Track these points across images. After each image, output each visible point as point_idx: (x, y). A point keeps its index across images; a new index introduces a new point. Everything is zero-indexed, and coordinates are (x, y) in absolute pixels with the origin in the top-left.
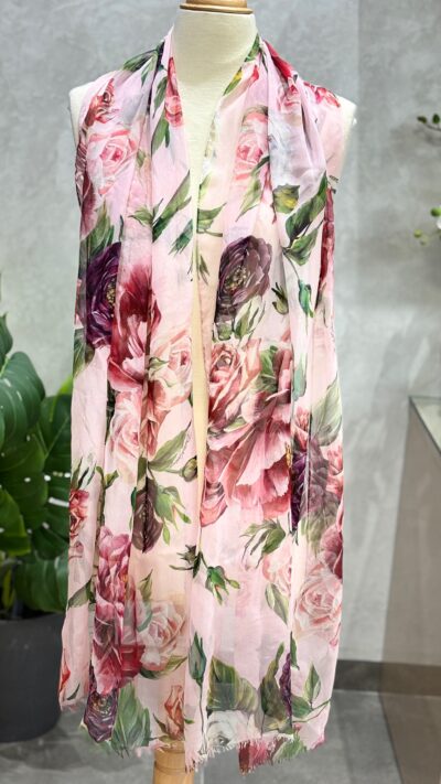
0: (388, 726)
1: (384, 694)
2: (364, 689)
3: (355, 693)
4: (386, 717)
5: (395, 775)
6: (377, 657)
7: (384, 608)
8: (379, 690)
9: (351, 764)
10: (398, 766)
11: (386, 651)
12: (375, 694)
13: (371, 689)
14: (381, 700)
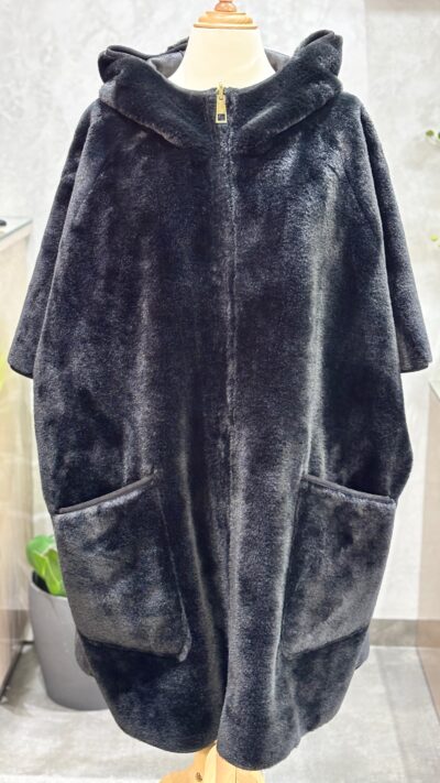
0: (425, 674)
1: (420, 649)
2: (402, 645)
3: (394, 648)
4: (423, 667)
5: (432, 712)
6: (413, 616)
7: (417, 571)
8: (416, 646)
9: (392, 705)
10: (434, 704)
11: (421, 609)
12: (413, 649)
13: (408, 644)
14: (418, 653)
